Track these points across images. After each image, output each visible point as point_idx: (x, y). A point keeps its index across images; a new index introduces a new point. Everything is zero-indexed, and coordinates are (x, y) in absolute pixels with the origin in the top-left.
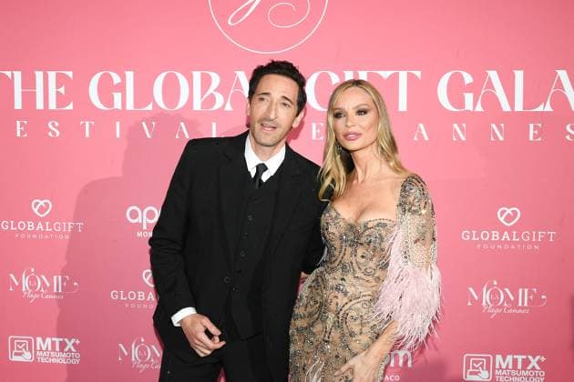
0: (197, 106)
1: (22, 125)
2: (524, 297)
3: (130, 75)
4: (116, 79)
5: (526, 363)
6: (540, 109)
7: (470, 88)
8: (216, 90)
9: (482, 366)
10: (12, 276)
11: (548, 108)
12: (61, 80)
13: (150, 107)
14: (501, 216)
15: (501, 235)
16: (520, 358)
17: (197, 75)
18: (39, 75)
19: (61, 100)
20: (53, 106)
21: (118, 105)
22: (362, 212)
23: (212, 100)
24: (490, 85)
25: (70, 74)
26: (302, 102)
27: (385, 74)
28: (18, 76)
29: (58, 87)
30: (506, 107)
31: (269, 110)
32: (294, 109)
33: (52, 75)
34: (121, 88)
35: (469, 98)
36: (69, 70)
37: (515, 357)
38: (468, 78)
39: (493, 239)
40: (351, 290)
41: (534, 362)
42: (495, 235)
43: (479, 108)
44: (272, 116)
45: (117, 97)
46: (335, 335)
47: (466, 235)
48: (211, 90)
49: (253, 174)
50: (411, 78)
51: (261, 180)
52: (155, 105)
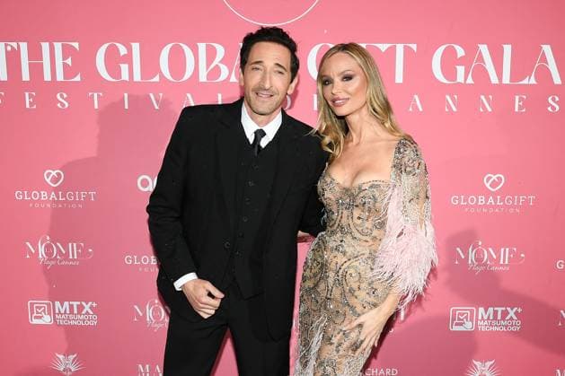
0: (203, 77)
1: (30, 96)
2: (505, 255)
3: (136, 47)
4: (123, 50)
5: (505, 314)
6: (525, 82)
7: (462, 61)
8: (221, 62)
9: (466, 318)
10: (28, 244)
11: (533, 81)
12: (67, 51)
13: (156, 79)
14: (487, 182)
15: (487, 200)
16: (500, 310)
17: (202, 47)
18: (45, 46)
19: (68, 71)
20: (60, 77)
21: (125, 76)
22: (357, 174)
23: (217, 71)
24: (481, 58)
25: (76, 45)
26: (295, 67)
27: (383, 47)
28: (24, 46)
29: (65, 58)
30: (494, 80)
31: (263, 79)
32: (288, 75)
33: (58, 46)
34: (128, 59)
35: (461, 70)
36: (75, 41)
37: (496, 309)
38: (460, 52)
39: (480, 203)
40: (349, 250)
41: (512, 313)
42: (482, 200)
43: (470, 80)
44: (267, 86)
45: (124, 68)
46: (336, 293)
47: (454, 201)
48: (216, 62)
49: (251, 141)
50: (407, 51)
51: (259, 146)
52: (162, 76)
